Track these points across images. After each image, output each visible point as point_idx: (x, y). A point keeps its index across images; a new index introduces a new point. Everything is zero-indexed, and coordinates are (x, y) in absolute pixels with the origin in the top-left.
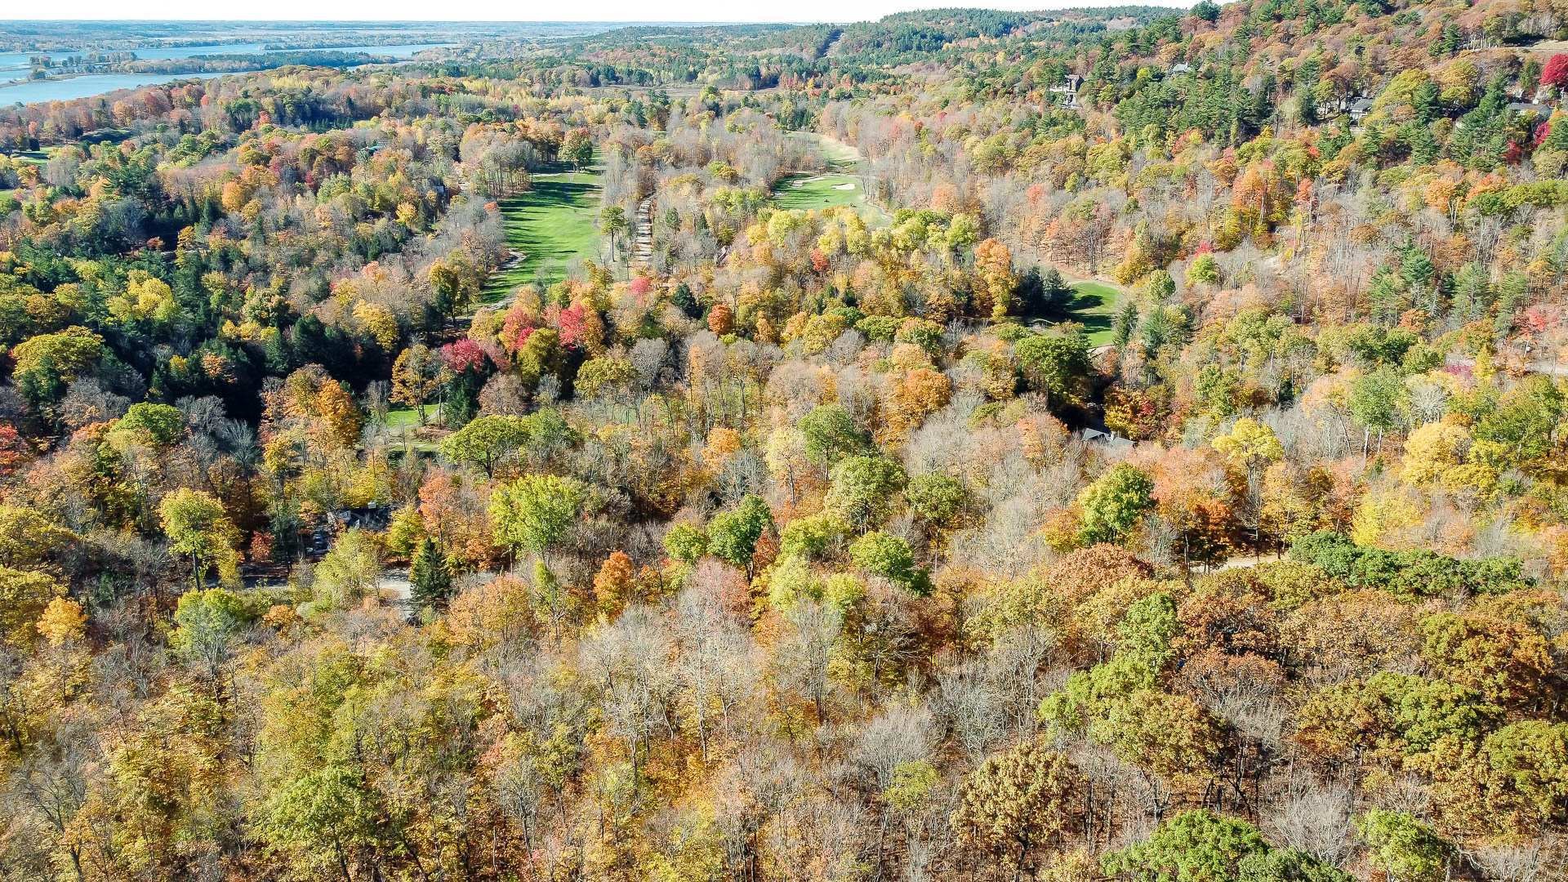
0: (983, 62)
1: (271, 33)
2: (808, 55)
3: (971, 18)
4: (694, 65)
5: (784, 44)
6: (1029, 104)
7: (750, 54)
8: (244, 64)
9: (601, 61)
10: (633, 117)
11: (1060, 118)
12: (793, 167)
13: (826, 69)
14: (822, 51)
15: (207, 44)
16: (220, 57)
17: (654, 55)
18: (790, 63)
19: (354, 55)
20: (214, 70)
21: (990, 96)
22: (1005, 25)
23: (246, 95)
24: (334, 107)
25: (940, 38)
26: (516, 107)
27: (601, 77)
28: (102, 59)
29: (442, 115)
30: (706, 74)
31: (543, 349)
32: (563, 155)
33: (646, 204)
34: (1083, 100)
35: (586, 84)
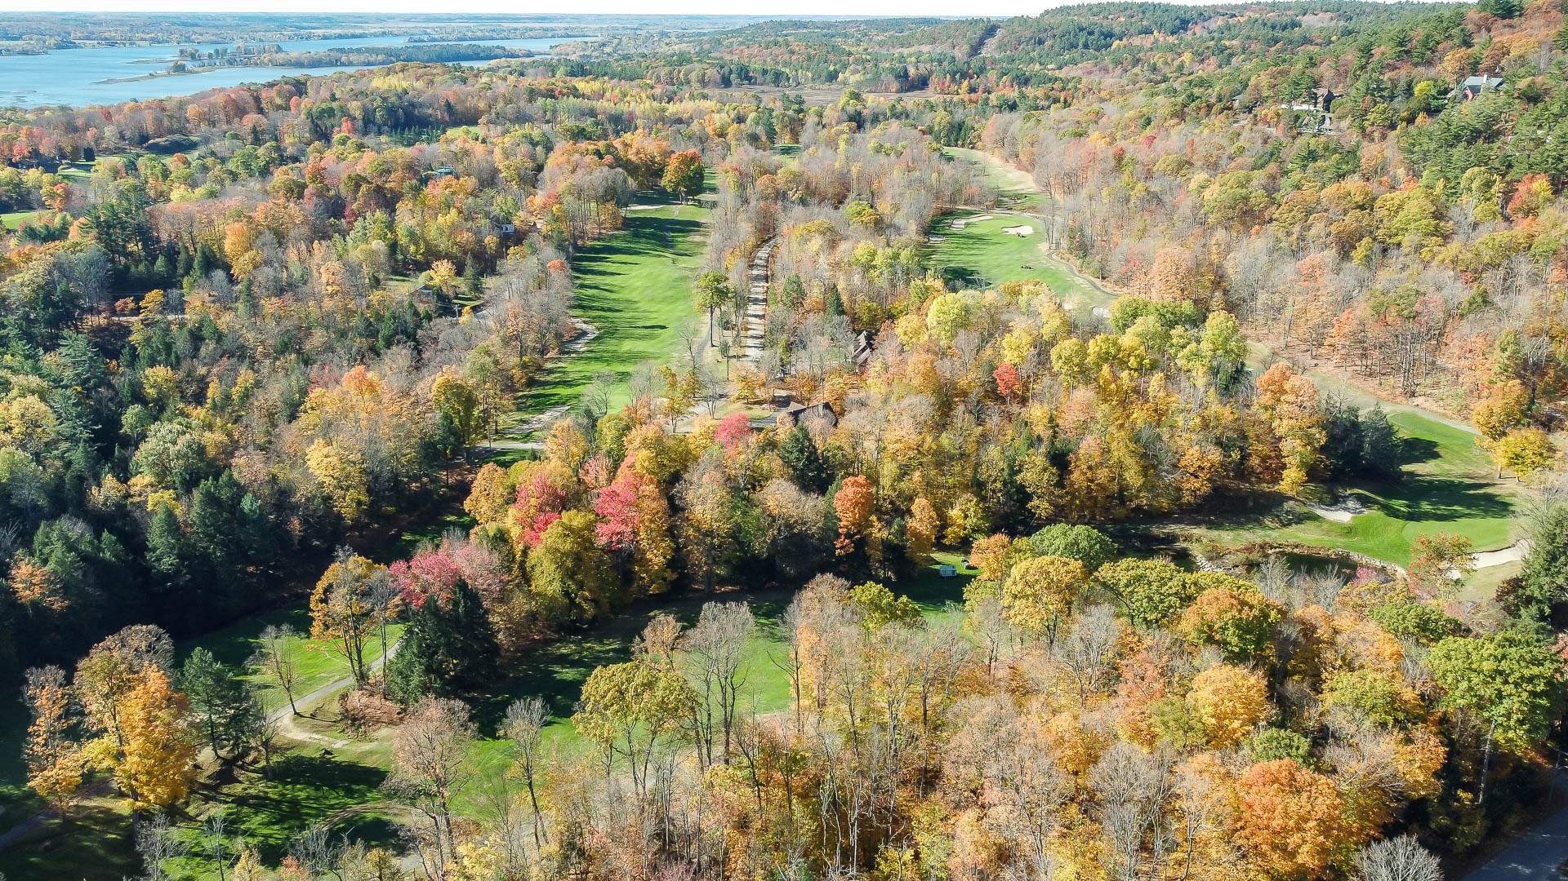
0: (1166, 63)
1: (419, 25)
2: (960, 53)
3: (1144, 13)
4: (835, 64)
5: (933, 41)
6: (1260, 126)
7: (897, 51)
8: (380, 58)
9: (734, 58)
10: (760, 130)
11: (1320, 151)
12: (953, 201)
13: (982, 70)
14: (975, 49)
15: (354, 36)
16: (359, 51)
17: (792, 52)
18: (940, 62)
19: (490, 49)
20: (350, 64)
21: (1202, 113)
22: (1183, 22)
23: (334, 98)
24: (430, 111)
25: (1109, 35)
26: (631, 113)
27: (733, 76)
28: (247, 52)
29: (548, 122)
30: (847, 74)
31: (567, 554)
32: (666, 181)
33: (763, 253)
34: (1344, 124)
35: (716, 84)
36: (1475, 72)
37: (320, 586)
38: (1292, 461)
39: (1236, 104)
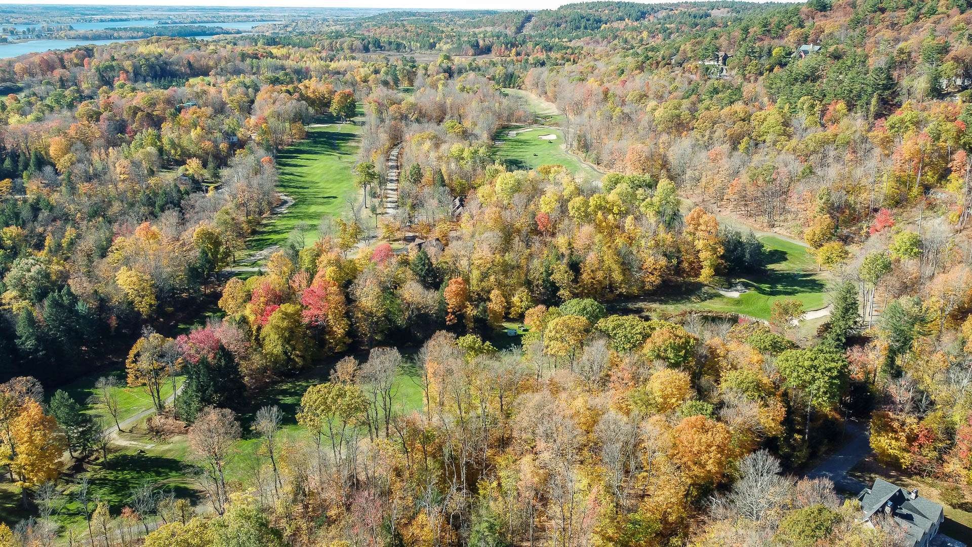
0: (633, 38)
1: (164, 13)
2: (510, 32)
3: (619, 8)
4: (434, 39)
5: (494, 25)
6: (687, 74)
7: (471, 31)
8: (140, 34)
9: (371, 34)
10: (389, 78)
11: (720, 88)
12: (509, 120)
13: (524, 42)
14: (519, 29)
15: (121, 20)
16: (125, 29)
17: (407, 31)
18: (498, 37)
19: (213, 28)
20: (120, 38)
21: (654, 67)
22: (642, 13)
23: (113, 59)
24: (177, 68)
25: (599, 21)
26: (307, 68)
27: (370, 46)
28: (49, 30)
29: (254, 74)
30: (442, 44)
31: (285, 329)
32: (333, 109)
33: (395, 152)
34: (734, 72)
35: (360, 51)
36: (806, 43)
37: (132, 353)
38: (706, 264)
39: (673, 62)
